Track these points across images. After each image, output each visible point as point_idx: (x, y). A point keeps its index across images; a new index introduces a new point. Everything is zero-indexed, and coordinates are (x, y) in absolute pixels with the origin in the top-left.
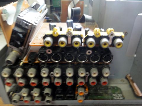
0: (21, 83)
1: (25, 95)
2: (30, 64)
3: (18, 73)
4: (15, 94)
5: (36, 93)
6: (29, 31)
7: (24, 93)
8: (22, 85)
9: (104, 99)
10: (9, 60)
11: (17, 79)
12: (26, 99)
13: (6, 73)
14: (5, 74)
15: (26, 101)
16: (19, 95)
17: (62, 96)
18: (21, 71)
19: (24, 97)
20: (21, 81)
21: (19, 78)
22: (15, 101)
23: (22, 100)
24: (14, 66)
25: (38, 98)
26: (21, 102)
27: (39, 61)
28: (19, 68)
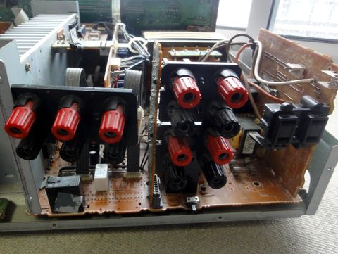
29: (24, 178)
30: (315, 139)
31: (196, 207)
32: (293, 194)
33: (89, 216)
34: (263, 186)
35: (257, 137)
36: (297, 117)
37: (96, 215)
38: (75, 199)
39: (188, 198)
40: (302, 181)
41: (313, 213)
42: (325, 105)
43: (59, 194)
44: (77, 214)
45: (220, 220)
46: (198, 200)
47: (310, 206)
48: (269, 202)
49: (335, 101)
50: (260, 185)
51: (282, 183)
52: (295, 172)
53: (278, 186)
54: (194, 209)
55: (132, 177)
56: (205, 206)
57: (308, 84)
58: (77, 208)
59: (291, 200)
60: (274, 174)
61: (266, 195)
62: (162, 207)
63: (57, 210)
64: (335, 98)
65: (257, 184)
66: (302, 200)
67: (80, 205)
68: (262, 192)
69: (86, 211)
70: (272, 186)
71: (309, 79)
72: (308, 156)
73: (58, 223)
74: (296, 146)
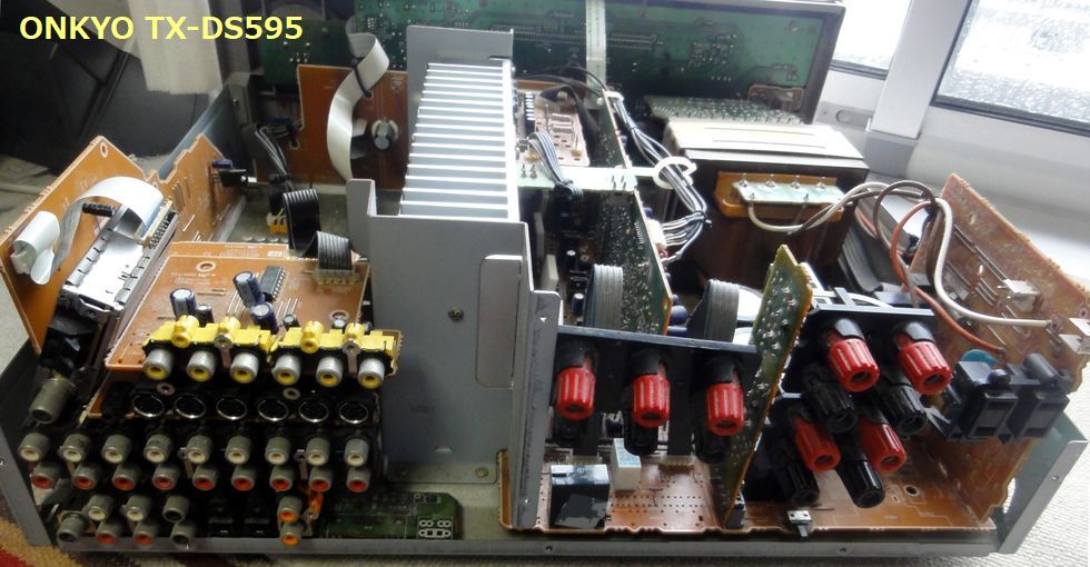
0: (84, 480)
1: (100, 517)
2: (108, 421)
3: (72, 452)
4: (65, 512)
5: (135, 512)
6: (101, 327)
7: (96, 510)
8: (86, 487)
9: (383, 537)
10: (41, 408)
11: (70, 468)
12: (104, 530)
13: (31, 448)
14: (30, 452)
15: (105, 536)
16: (80, 517)
17: (230, 521)
18: (82, 445)
19: (97, 523)
20: (83, 473)
21: (76, 464)
22: (65, 537)
23: (93, 535)
24: (57, 428)
25: (144, 527)
26: (89, 538)
27: (136, 413)
28: (74, 433)
29: (527, 470)
30: (1041, 432)
31: (807, 530)
32: (980, 515)
33: (612, 534)
34: (923, 496)
35: (934, 416)
36: (1015, 397)
37: (625, 535)
38: (596, 506)
39: (790, 513)
40: (1002, 494)
41: (1013, 550)
42: (1067, 378)
43: (572, 496)
44: (593, 531)
45: (843, 554)
46: (809, 518)
47: (1010, 539)
48: (934, 528)
49: (1083, 370)
50: (918, 493)
51: (961, 493)
52: (990, 478)
53: (952, 497)
54: (804, 533)
55: (674, 464)
56: (820, 528)
57: (1043, 329)
58: (595, 521)
59: (976, 525)
60: (945, 472)
61: (929, 514)
62: (742, 527)
63: (561, 522)
64: (1085, 366)
65: (911, 491)
66: (995, 527)
67: (602, 516)
68: (922, 508)
69: (606, 528)
70: (941, 496)
71: (1044, 322)
72: (1020, 455)
73: (556, 544)
74: (1004, 438)
